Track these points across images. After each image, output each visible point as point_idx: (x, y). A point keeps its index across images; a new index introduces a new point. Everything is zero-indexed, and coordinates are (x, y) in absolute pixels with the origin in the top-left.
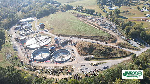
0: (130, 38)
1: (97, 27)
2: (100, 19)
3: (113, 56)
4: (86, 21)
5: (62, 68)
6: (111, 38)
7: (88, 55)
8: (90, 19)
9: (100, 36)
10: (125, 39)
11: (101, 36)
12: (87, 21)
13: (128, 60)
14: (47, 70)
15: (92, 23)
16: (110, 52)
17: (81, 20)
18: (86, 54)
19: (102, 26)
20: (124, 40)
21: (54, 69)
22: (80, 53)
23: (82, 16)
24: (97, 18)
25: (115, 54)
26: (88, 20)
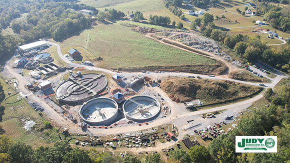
0: (248, 63)
1: (185, 48)
2: (185, 33)
3: (234, 97)
4: (161, 39)
5: (153, 131)
6: (218, 66)
7: (191, 101)
8: (166, 35)
9: (197, 64)
10: (240, 65)
11: (199, 64)
12: (163, 38)
13: (259, 101)
14: (128, 139)
15: (172, 41)
16: (227, 91)
17: (151, 37)
18: (186, 98)
19: (194, 46)
20: (240, 67)
21: (140, 136)
22: (176, 99)
23: (149, 30)
24: (179, 32)
25: (235, 93)
26: (163, 36)
